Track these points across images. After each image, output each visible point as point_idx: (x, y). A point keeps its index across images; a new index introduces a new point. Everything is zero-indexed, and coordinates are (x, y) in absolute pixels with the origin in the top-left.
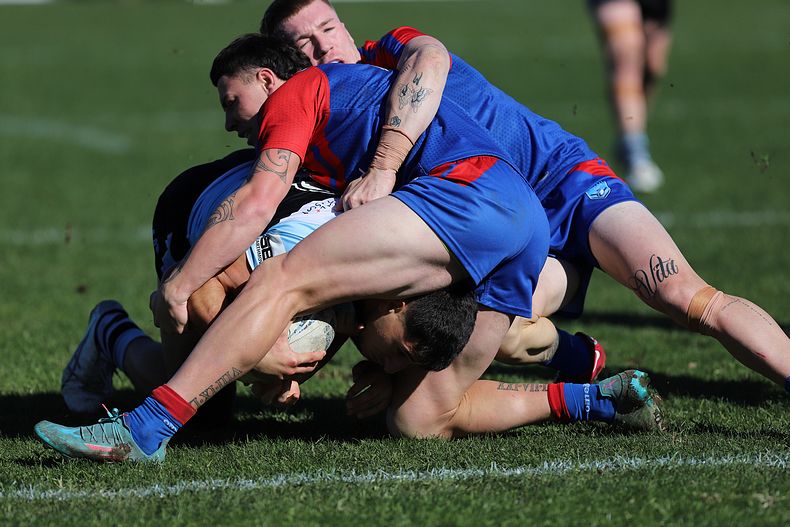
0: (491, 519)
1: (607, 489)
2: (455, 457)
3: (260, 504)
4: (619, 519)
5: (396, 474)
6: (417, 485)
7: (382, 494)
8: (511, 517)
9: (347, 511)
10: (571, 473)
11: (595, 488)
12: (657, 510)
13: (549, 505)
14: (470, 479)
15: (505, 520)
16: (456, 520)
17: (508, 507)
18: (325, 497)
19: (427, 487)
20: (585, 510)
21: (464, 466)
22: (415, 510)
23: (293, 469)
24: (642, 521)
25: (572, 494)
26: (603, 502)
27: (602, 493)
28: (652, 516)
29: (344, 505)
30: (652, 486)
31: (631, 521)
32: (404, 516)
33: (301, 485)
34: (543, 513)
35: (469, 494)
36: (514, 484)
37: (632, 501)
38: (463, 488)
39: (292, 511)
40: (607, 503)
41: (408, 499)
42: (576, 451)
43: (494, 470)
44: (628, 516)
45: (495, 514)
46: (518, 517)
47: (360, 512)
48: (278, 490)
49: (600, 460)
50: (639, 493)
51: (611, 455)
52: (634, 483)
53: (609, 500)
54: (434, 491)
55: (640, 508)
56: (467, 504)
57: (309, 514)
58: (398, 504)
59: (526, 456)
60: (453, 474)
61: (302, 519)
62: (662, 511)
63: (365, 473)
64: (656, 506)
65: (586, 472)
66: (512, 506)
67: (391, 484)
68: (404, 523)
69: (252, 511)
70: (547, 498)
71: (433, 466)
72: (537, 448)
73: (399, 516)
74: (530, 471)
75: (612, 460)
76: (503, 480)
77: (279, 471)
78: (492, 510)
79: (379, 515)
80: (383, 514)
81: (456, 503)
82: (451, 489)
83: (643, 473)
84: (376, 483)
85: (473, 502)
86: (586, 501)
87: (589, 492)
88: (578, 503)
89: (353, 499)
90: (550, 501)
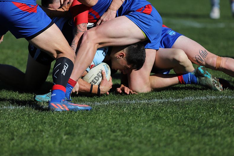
0: (169, 114)
1: (204, 105)
2: (159, 96)
3: (101, 110)
4: (208, 114)
5: (141, 101)
6: (148, 104)
7: (137, 107)
8: (176, 113)
9: (127, 111)
10: (193, 100)
11: (201, 105)
12: (219, 111)
13: (187, 110)
14: (164, 102)
15: (174, 114)
16: (159, 114)
17: (175, 110)
18: (121, 108)
19: (151, 105)
20: (198, 111)
21: (162, 98)
22: (147, 111)
23: (111, 99)
24: (214, 115)
25: (194, 106)
26: (203, 109)
27: (203, 106)
28: (217, 113)
29: (126, 110)
30: (218, 104)
31: (211, 114)
32: (144, 113)
33: (113, 104)
34: (185, 112)
35: (163, 107)
36: (177, 104)
37: (212, 109)
38: (161, 105)
39: (111, 112)
40: (204, 109)
41: (145, 108)
42: (195, 94)
43: (171, 100)
44: (211, 113)
45: (171, 113)
46: (178, 113)
47: (131, 112)
48: (107, 105)
49: (202, 97)
50: (214, 106)
51: (205, 95)
52: (212, 104)
53: (205, 108)
54: (153, 106)
55: (214, 111)
56: (162, 110)
57: (116, 112)
58: (142, 110)
59: (180, 95)
60: (159, 101)
61: (114, 114)
62: (221, 112)
63: (132, 100)
64: (219, 110)
65: (198, 100)
66: (176, 110)
67: (140, 104)
68: (144, 115)
69: (99, 112)
70: (186, 108)
71: (152, 98)
72: (183, 93)
73: (142, 113)
74: (181, 100)
75: (206, 96)
76: (173, 103)
77: (107, 100)
78: (170, 111)
79: (136, 113)
80: (138, 113)
81: (159, 109)
82: (158, 105)
83: (215, 100)
84: (135, 103)
85: (164, 109)
86: (198, 109)
87: (199, 106)
88: (196, 109)
89: (129, 108)
90: (187, 109)
